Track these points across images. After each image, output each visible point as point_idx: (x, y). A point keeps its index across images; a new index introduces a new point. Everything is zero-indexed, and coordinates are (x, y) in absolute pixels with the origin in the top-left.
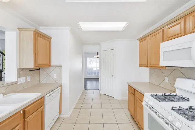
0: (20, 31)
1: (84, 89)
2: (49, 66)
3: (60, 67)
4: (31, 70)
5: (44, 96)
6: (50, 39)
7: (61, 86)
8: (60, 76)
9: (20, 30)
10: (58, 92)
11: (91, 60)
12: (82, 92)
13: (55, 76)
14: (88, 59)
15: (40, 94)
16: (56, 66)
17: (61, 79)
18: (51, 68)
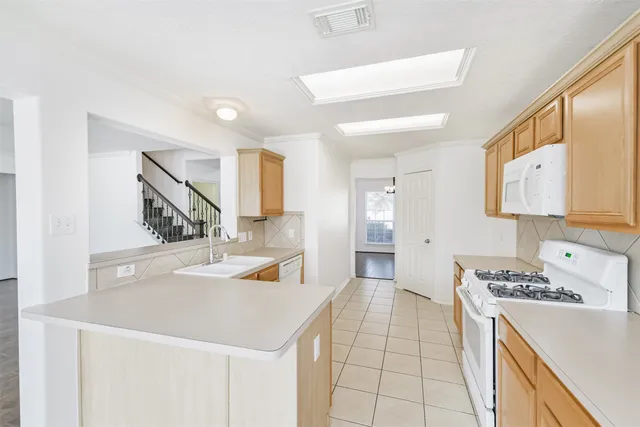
0: (239, 154)
1: (354, 275)
2: (280, 213)
3: (300, 215)
4: (256, 220)
5: (278, 264)
6: (282, 161)
7: (303, 254)
8: (300, 234)
9: (240, 152)
10: (298, 265)
11: (383, 199)
12: (348, 280)
13: (291, 233)
14: (370, 195)
15: (273, 259)
16: (292, 214)
17: (302, 240)
18: (284, 218)
